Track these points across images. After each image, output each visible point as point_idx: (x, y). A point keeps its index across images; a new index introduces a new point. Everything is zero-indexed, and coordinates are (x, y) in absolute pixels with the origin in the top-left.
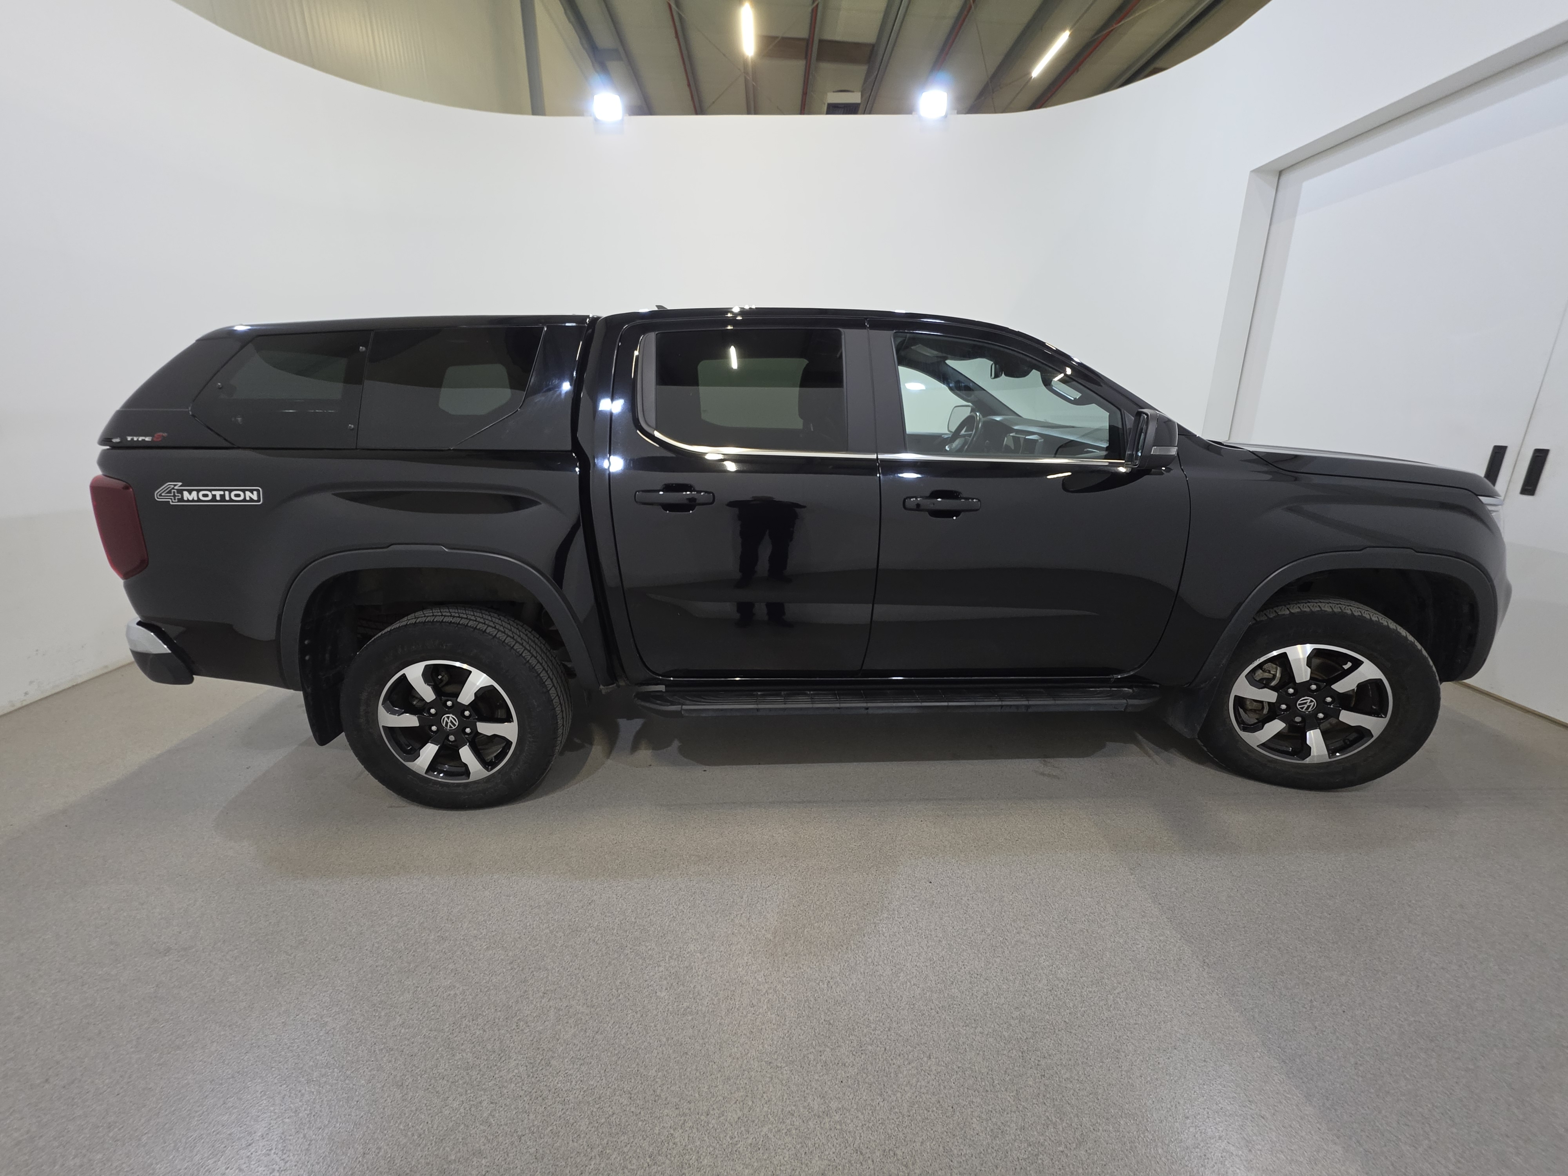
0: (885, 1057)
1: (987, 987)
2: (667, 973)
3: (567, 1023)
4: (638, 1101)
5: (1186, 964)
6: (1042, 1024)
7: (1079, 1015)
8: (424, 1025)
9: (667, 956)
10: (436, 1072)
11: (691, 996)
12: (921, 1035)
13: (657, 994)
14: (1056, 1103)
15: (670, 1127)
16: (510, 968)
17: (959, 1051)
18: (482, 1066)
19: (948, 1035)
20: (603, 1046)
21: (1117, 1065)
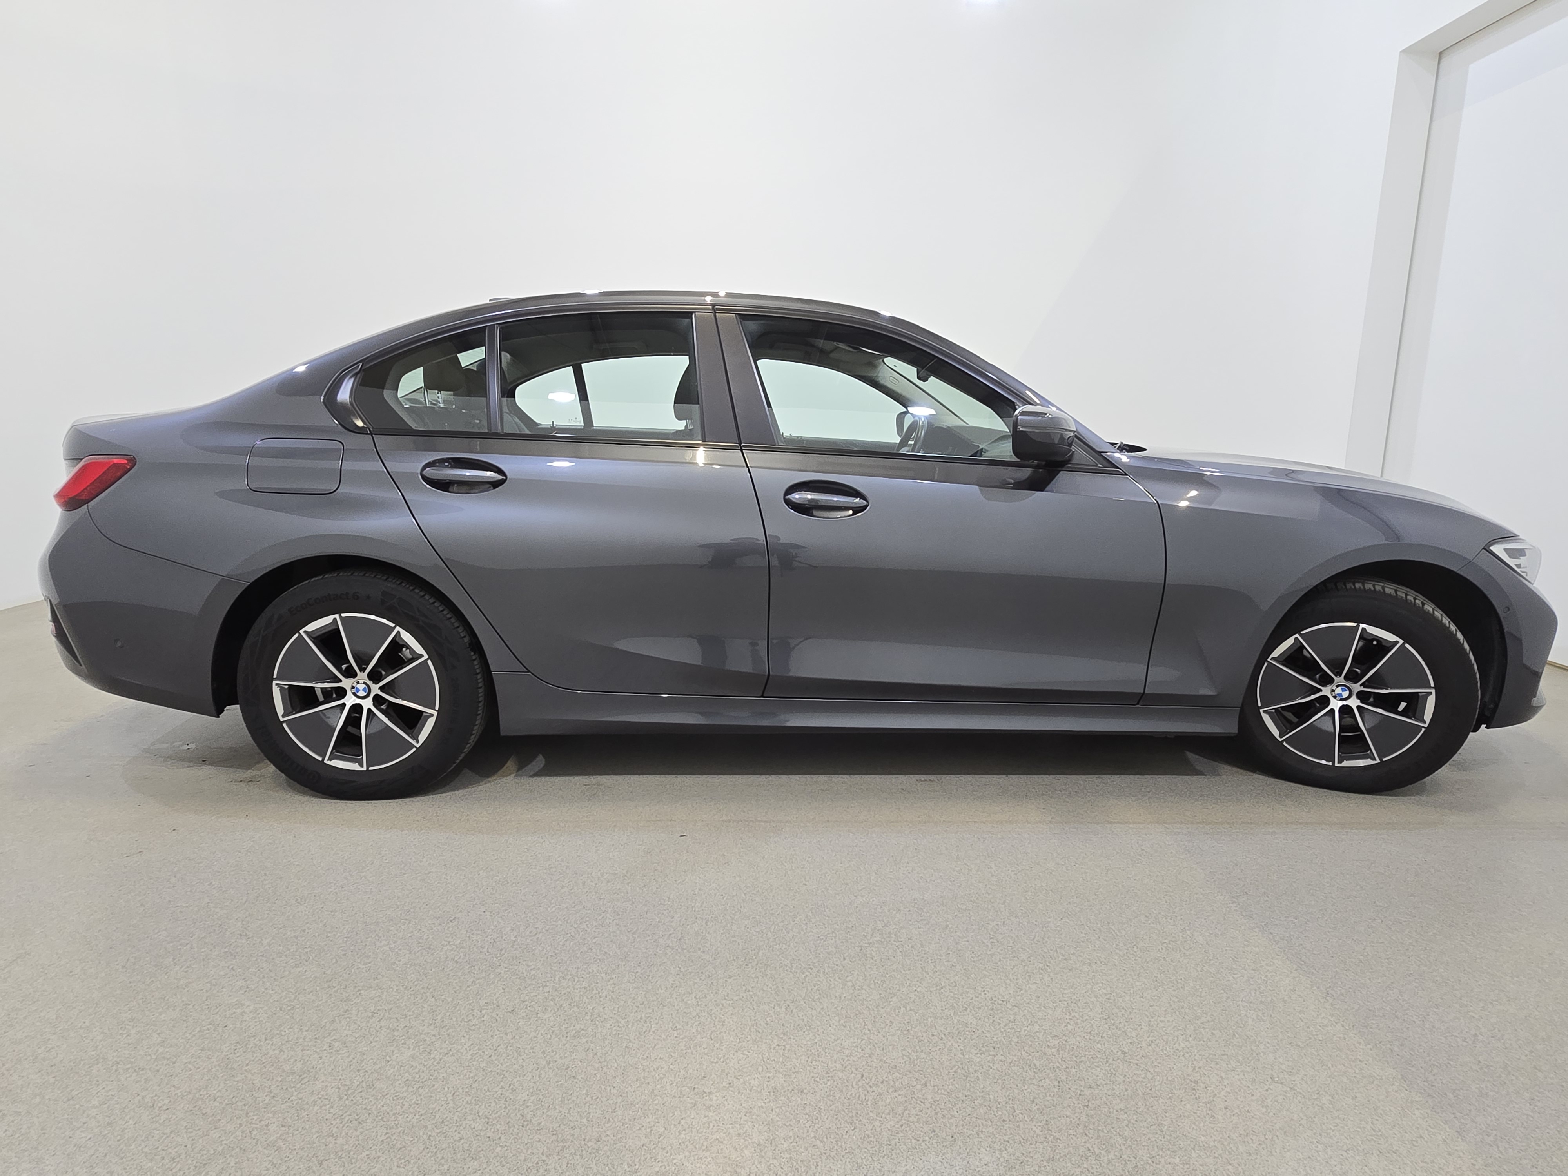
0: (860, 1085)
1: (1015, 1014)
2: (556, 993)
3: (405, 1044)
4: (498, 1126)
5: (1302, 995)
6: (1092, 1053)
7: (1144, 1044)
8: (193, 1045)
9: (559, 976)
10: (205, 1092)
11: (588, 1018)
12: (916, 1062)
13: (539, 1015)
14: (1101, 1134)
15: (542, 1154)
16: (326, 986)
17: (968, 1079)
18: (273, 1087)
19: (954, 1063)
20: (454, 1068)
21: (1193, 1096)
